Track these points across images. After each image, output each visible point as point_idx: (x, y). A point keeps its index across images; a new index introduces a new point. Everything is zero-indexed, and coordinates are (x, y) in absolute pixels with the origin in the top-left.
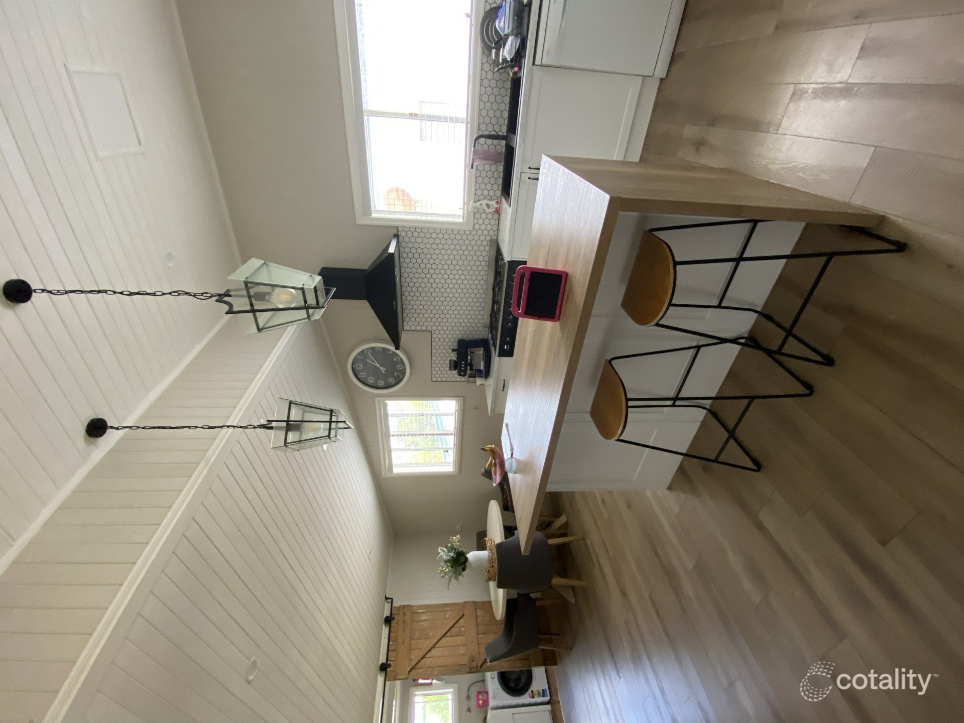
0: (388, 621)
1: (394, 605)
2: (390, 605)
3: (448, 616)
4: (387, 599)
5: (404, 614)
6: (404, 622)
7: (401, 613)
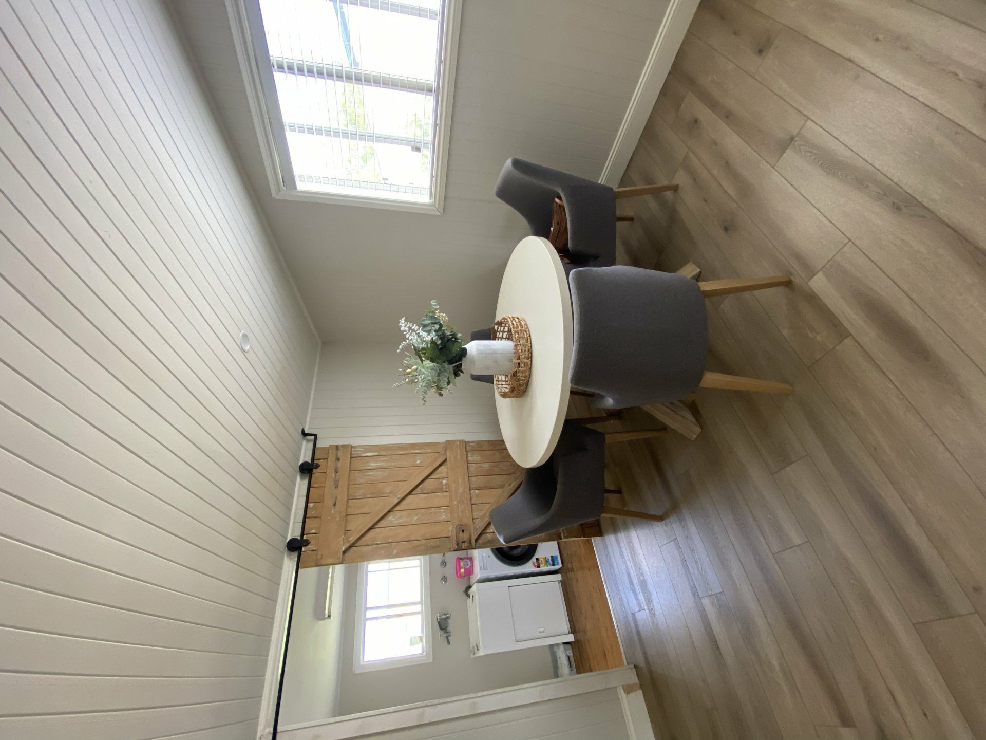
0: (307, 469)
1: (318, 445)
2: (311, 445)
3: (418, 462)
4: (305, 434)
5: (338, 459)
6: (336, 472)
7: (332, 458)
